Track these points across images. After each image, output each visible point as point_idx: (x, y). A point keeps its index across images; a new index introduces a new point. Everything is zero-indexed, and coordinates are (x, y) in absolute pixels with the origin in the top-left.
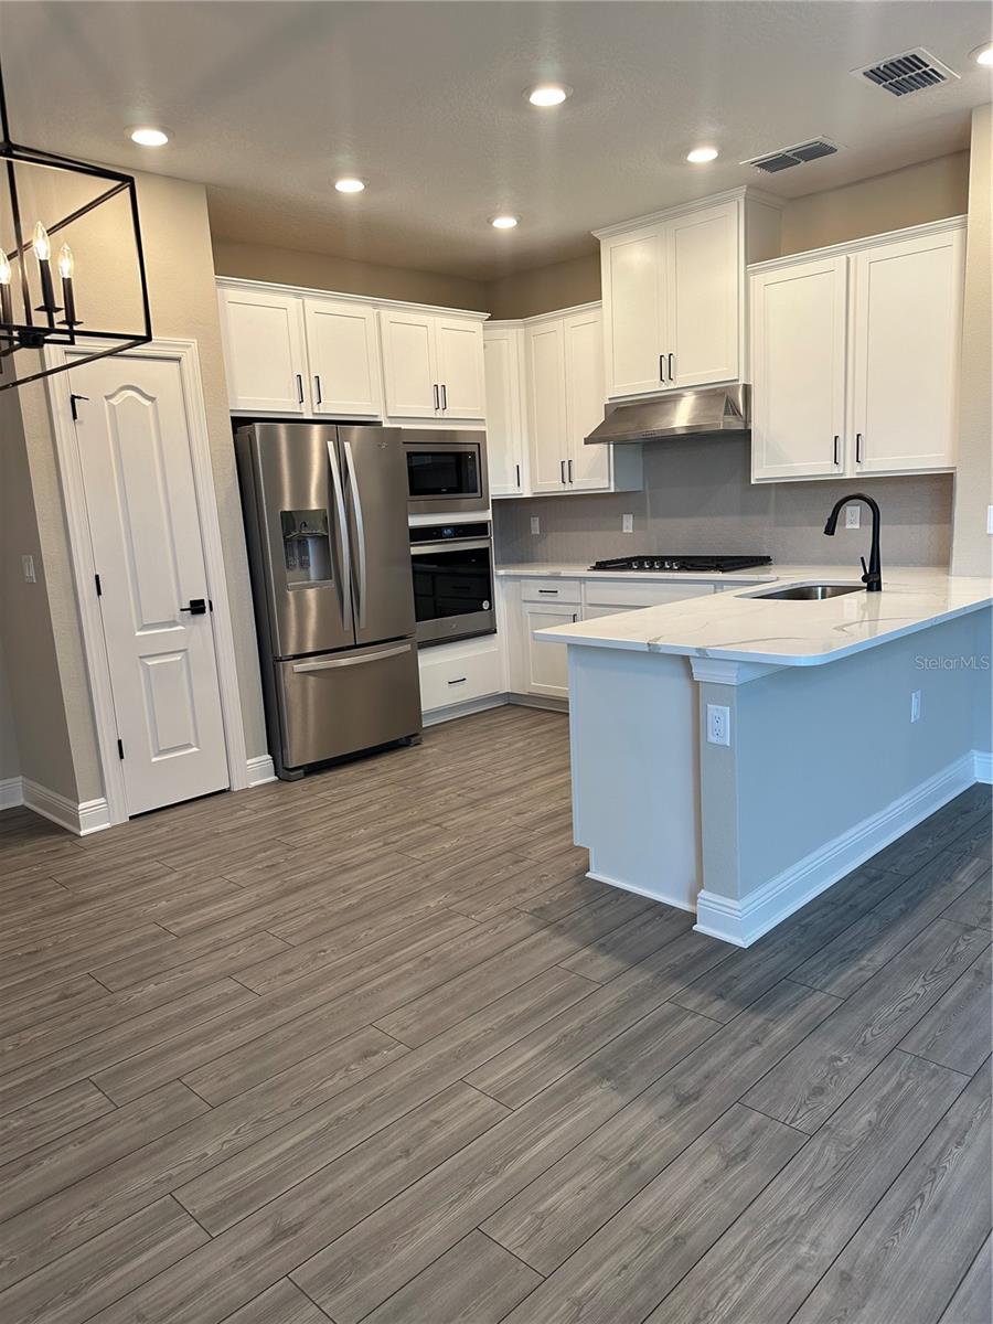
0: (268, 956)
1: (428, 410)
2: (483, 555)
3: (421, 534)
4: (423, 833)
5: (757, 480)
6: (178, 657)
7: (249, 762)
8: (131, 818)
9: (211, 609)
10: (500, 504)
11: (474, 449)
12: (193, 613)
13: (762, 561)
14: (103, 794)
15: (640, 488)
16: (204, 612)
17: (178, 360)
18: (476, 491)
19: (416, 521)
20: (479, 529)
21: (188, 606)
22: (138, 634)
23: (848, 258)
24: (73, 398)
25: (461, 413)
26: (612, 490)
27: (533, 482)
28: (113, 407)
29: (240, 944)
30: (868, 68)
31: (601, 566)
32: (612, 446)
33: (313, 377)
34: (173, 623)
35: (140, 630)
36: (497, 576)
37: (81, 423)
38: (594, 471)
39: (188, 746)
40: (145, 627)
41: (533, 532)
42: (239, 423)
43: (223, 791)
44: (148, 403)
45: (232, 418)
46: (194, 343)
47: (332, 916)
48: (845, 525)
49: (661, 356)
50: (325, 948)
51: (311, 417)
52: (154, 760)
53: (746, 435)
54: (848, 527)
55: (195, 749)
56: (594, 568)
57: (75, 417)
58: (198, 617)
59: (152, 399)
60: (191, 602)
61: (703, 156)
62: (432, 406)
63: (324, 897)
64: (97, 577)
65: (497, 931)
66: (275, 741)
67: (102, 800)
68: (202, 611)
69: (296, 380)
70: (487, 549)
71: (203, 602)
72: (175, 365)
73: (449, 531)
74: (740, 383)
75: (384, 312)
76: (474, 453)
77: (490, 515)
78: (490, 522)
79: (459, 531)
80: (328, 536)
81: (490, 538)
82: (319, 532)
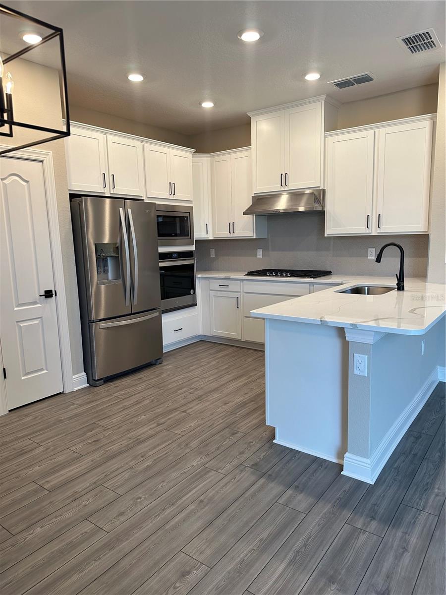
0: (108, 502)
1: (166, 195)
2: (190, 267)
3: (164, 256)
4: (177, 417)
5: (328, 234)
6: (37, 322)
7: (74, 377)
8: (10, 411)
9: (56, 295)
10: (199, 243)
11: (187, 215)
12: (46, 297)
13: (327, 273)
15: (266, 237)
16: (52, 297)
17: (42, 161)
18: (188, 236)
19: (161, 250)
20: (189, 254)
21: (43, 294)
22: (16, 309)
23: (375, 131)
25: (182, 197)
26: (255, 237)
27: (213, 233)
28: (5, 185)
29: (89, 495)
30: (404, 37)
31: (250, 274)
32: (254, 216)
33: (111, 175)
34: (35, 303)
35: (17, 307)
36: (197, 277)
38: (246, 228)
39: (42, 370)
40: (19, 305)
41: (211, 256)
42: (73, 196)
43: (60, 393)
44: (24, 184)
45: (69, 194)
46: (50, 153)
47: (139, 473)
48: (367, 257)
49: (282, 174)
50: (141, 496)
51: (109, 196)
52: (23, 378)
53: (322, 213)
54: (369, 258)
55: (45, 371)
56: (247, 275)
58: (49, 299)
59: (27, 182)
60: (45, 291)
61: (313, 77)
62: (168, 193)
63: (131, 461)
65: (236, 480)
66: (88, 366)
68: (51, 296)
69: (102, 176)
70: (193, 264)
71: (51, 291)
72: (40, 164)
73: (176, 255)
74: (321, 188)
75: (146, 145)
76: (188, 217)
77: (194, 248)
78: (194, 251)
79: (180, 255)
80: (119, 256)
81: (194, 259)
82: (115, 254)
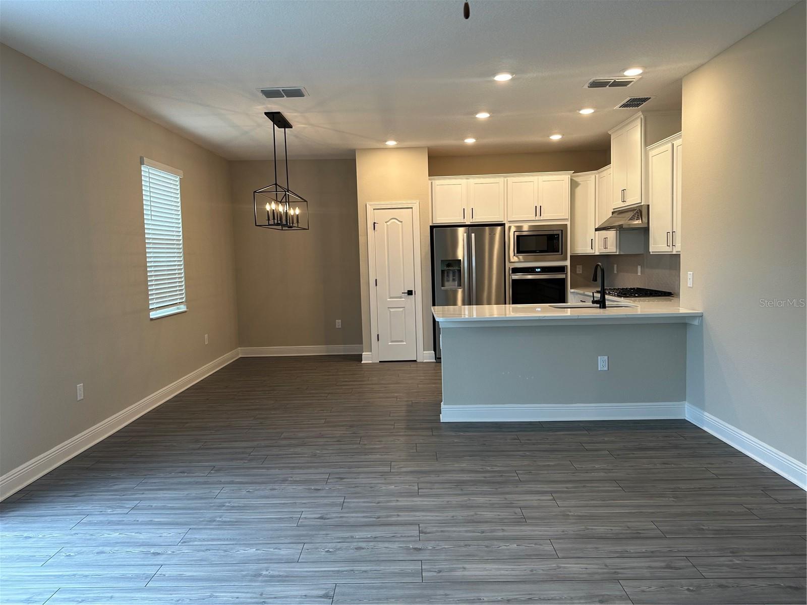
1: (530, 217)
3: (517, 271)
5: (652, 252)
6: (401, 309)
7: (425, 352)
8: (380, 362)
9: (415, 294)
11: (559, 232)
12: (408, 295)
14: (371, 351)
15: (643, 253)
16: (412, 295)
17: (412, 208)
18: (558, 252)
20: (562, 269)
22: (388, 300)
23: (672, 144)
24: (374, 223)
25: (551, 217)
26: (618, 254)
28: (387, 225)
32: (618, 232)
33: (470, 208)
34: (401, 297)
37: (376, 231)
38: (613, 243)
39: (402, 342)
40: (390, 298)
42: (433, 228)
43: (415, 361)
44: (400, 223)
45: (431, 226)
46: (418, 201)
49: (622, 191)
51: (469, 224)
52: (390, 344)
53: (648, 230)
55: (405, 343)
57: (374, 229)
58: (410, 296)
59: (401, 222)
60: (408, 291)
61: (587, 112)
62: (534, 215)
64: (376, 280)
66: (436, 347)
67: (370, 353)
69: (462, 211)
70: (564, 279)
71: (412, 291)
72: (411, 210)
73: (539, 270)
74: (642, 204)
75: (509, 179)
76: (559, 235)
77: (568, 263)
78: (567, 266)
79: (545, 270)
80: (461, 270)
81: (566, 274)
82: (457, 268)
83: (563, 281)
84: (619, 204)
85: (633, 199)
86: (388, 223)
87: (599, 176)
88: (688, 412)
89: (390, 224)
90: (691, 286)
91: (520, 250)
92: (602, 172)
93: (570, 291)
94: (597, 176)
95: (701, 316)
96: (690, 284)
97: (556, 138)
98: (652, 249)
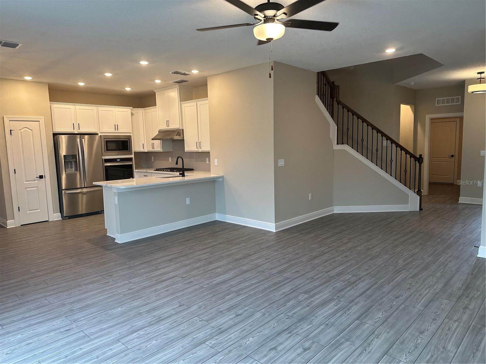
3: (107, 161)
5: (186, 151)
6: (36, 188)
7: (54, 214)
8: (21, 225)
9: (45, 178)
10: (137, 153)
11: (128, 140)
12: (40, 178)
13: (192, 170)
14: (14, 219)
15: (172, 151)
16: (43, 178)
17: (39, 121)
18: (128, 150)
20: (130, 159)
22: (25, 183)
23: (196, 103)
24: (11, 130)
25: (123, 131)
26: (162, 151)
27: (147, 149)
31: (157, 170)
32: (161, 141)
33: (78, 123)
34: (35, 180)
37: (13, 136)
38: (158, 146)
39: (37, 209)
40: (27, 181)
41: (152, 161)
42: (55, 134)
43: (47, 221)
44: (30, 131)
45: (53, 133)
46: (43, 117)
48: (206, 162)
49: (167, 121)
51: (77, 133)
52: (28, 212)
55: (39, 210)
56: (155, 170)
57: (11, 134)
58: (41, 179)
59: (32, 130)
60: (40, 176)
61: (158, 81)
62: (114, 130)
64: (15, 169)
66: (61, 211)
67: (14, 220)
69: (73, 124)
70: (132, 165)
71: (43, 176)
73: (119, 160)
74: (180, 128)
75: (99, 108)
76: (127, 141)
77: (133, 156)
78: (133, 158)
79: (122, 160)
80: (77, 161)
81: (133, 162)
82: (75, 160)
83: (131, 166)
84: (164, 127)
85: (174, 126)
86: (21, 131)
87: (145, 111)
88: (218, 217)
89: (23, 132)
90: (217, 165)
91: (108, 149)
92: (147, 109)
93: (135, 171)
94: (143, 111)
95: (223, 177)
96: (216, 164)
97: (128, 89)
98: (187, 149)
